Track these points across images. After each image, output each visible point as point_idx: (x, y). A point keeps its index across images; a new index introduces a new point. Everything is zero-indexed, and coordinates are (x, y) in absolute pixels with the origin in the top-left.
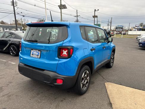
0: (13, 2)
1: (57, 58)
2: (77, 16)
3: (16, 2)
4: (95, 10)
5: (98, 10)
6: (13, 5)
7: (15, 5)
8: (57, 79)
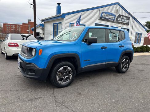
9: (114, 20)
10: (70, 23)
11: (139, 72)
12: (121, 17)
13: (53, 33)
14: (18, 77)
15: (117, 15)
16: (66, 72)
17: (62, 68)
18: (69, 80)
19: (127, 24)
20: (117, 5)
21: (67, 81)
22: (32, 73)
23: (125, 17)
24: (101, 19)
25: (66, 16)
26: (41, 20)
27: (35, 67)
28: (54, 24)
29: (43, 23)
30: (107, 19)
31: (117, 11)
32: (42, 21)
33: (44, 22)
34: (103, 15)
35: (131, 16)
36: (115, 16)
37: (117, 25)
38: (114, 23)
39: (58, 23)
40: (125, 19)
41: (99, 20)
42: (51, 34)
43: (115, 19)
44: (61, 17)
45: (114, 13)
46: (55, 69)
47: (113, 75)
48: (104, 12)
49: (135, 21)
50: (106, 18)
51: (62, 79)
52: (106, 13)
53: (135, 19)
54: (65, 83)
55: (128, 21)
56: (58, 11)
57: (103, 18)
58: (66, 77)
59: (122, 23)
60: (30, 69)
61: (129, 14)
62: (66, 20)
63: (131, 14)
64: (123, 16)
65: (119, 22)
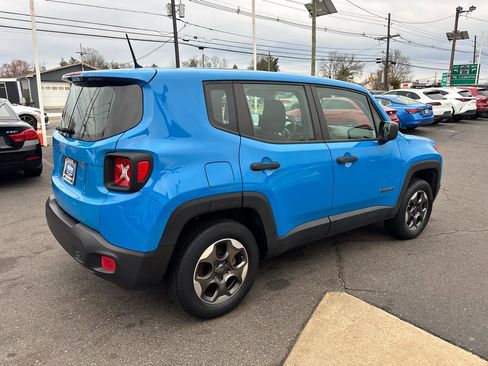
0: (173, 5)
1: (103, 190)
2: (389, 37)
3: (182, 6)
4: (459, 11)
5: (472, 8)
6: (173, 14)
7: (177, 16)
8: (101, 255)
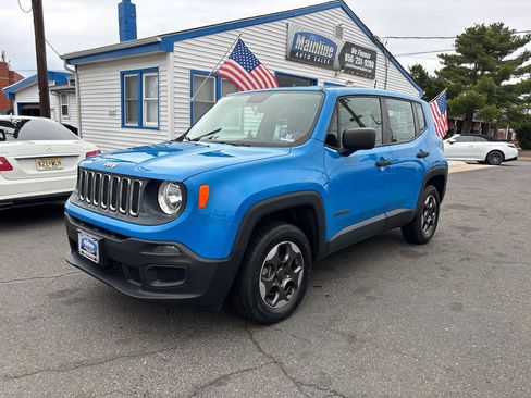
9: (332, 61)
10: (193, 71)
11: (464, 235)
12: (354, 51)
13: (120, 108)
14: (68, 303)
15: (340, 44)
16: (286, 264)
17: (274, 250)
18: (293, 291)
19: (369, 74)
20: (340, 9)
21: (289, 297)
22: (170, 281)
23: (364, 50)
24: (293, 56)
25: (175, 44)
26: (62, 58)
27: (184, 256)
28: (123, 74)
29: (72, 68)
30: (313, 56)
31: (339, 31)
32: (68, 60)
33: (76, 67)
34: (300, 41)
35: (381, 47)
36: (335, 46)
37: (344, 78)
38: (334, 72)
39: (141, 72)
40: (364, 59)
41: (287, 59)
42: (112, 114)
43: (337, 57)
44: (158, 47)
45: (330, 34)
46: (254, 254)
47: (401, 253)
48: (302, 34)
49: (391, 66)
50: (308, 53)
51: (275, 289)
52: (306, 35)
53: (390, 57)
54: (283, 303)
55: (371, 64)
56: (126, 22)
57: (300, 52)
58: (285, 282)
59: (356, 71)
60: (158, 269)
61: (374, 42)
62: (177, 60)
63: (382, 41)
64: (358, 47)
65: (349, 68)
